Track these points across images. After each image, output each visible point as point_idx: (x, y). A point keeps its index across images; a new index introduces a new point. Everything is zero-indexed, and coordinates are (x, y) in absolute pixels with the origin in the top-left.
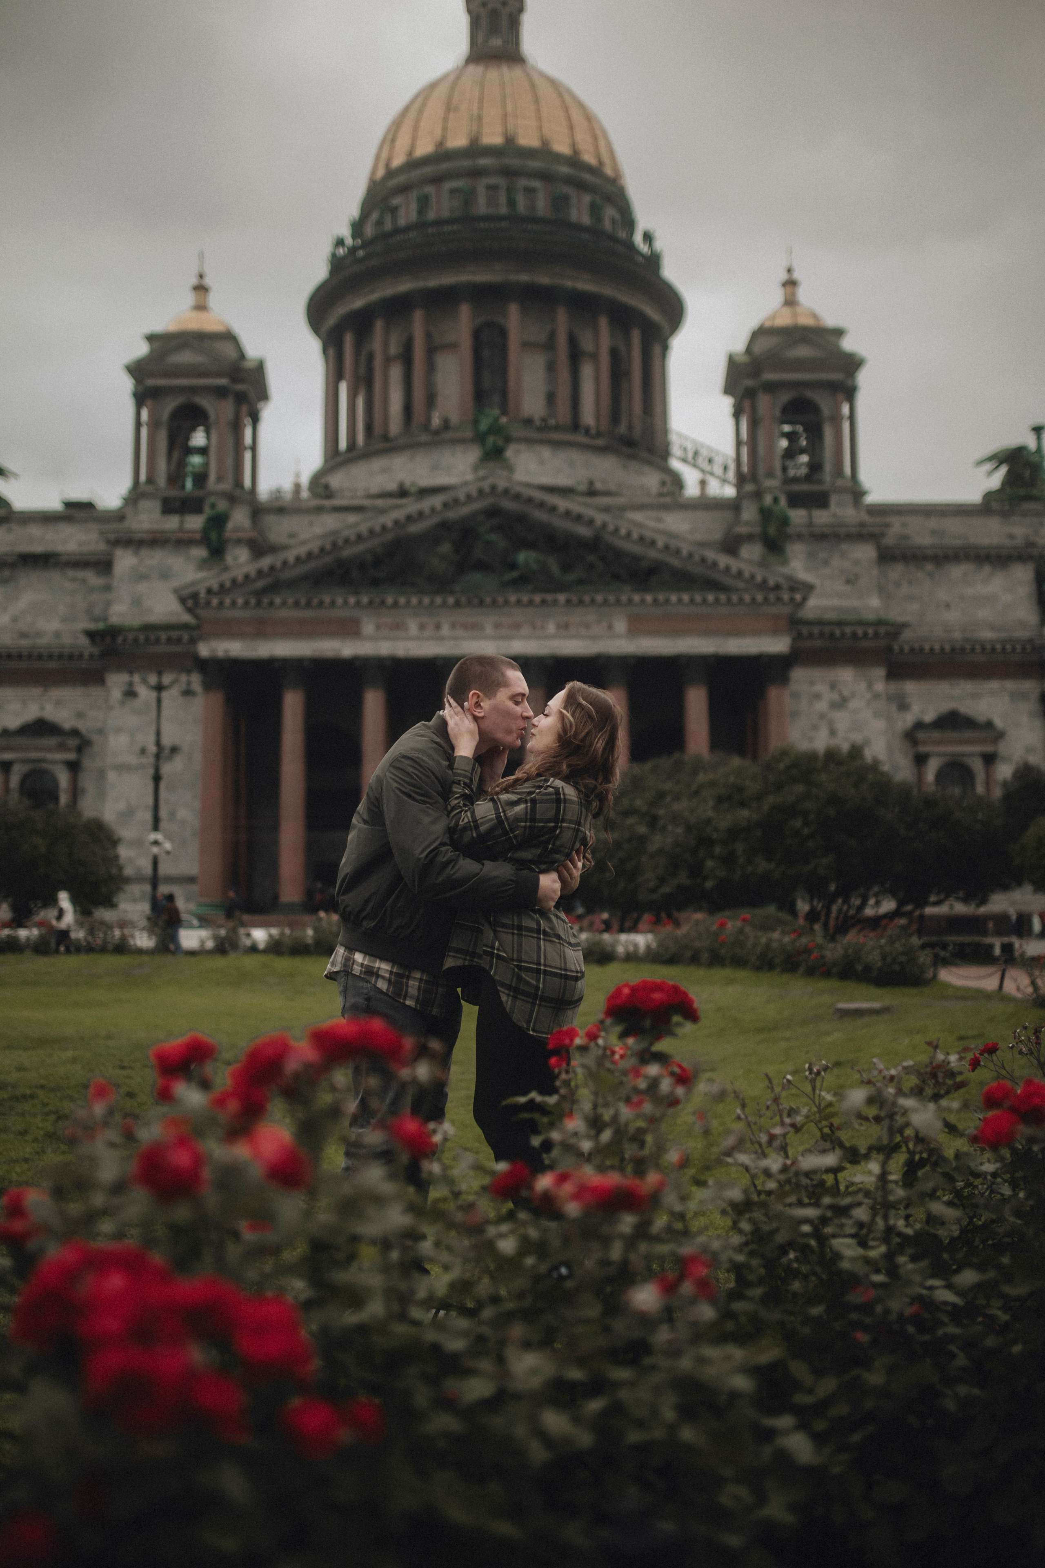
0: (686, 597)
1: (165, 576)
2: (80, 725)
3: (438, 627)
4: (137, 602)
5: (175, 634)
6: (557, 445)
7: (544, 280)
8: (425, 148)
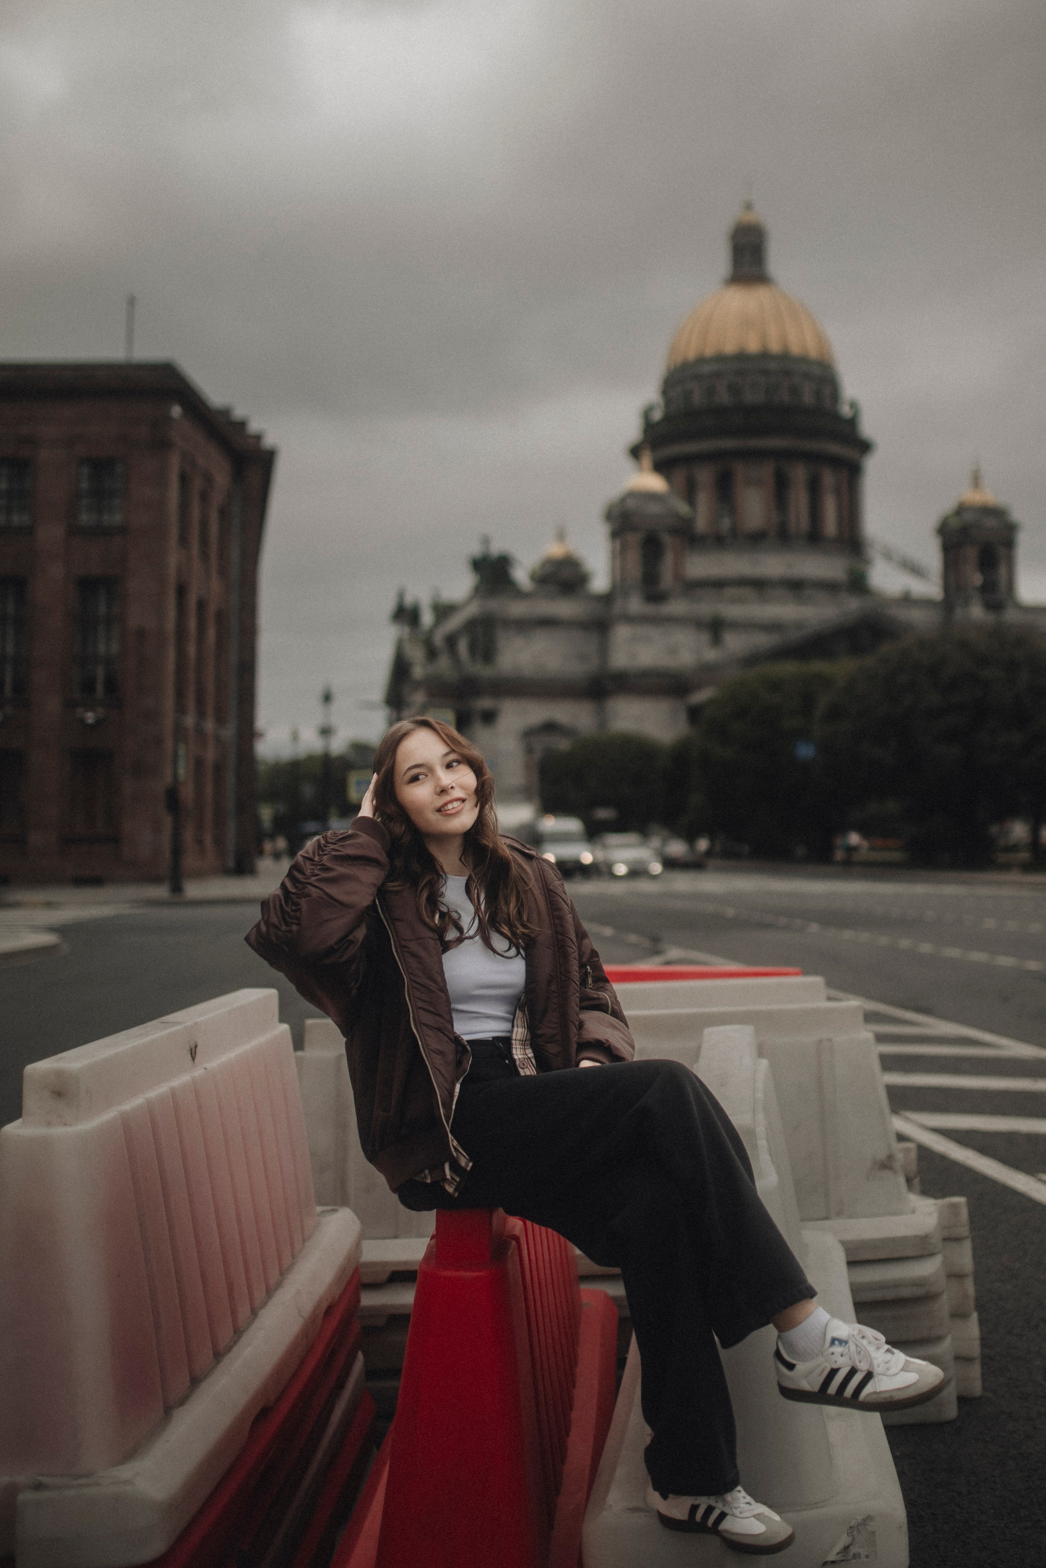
1: (648, 640)
4: (631, 654)
6: (827, 553)
7: (818, 448)
8: (731, 348)
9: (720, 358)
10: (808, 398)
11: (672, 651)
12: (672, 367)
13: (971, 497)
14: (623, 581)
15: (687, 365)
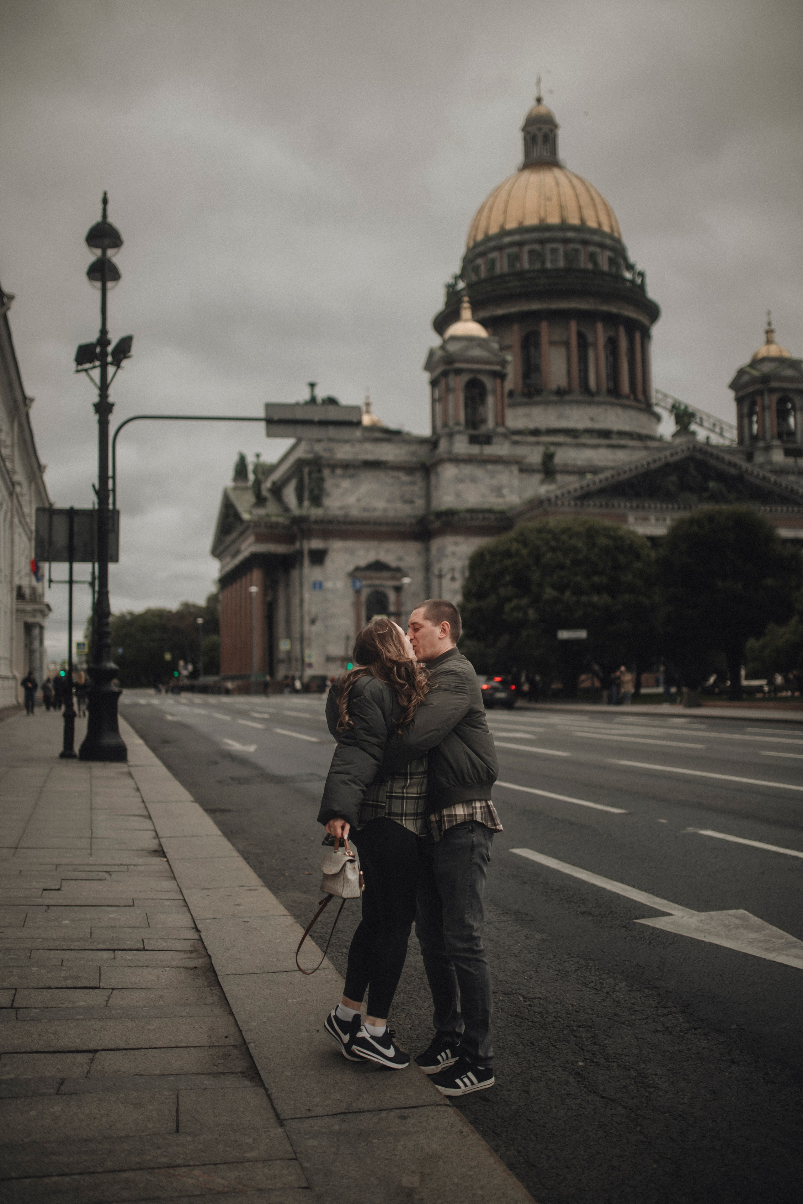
0: (785, 509)
1: (474, 480)
2: (402, 565)
3: (664, 520)
4: (458, 495)
5: (487, 515)
6: (624, 407)
7: (614, 310)
8: (531, 221)
9: (522, 230)
10: (605, 266)
11: (498, 491)
12: (472, 244)
13: (764, 351)
14: (445, 425)
15: (488, 238)
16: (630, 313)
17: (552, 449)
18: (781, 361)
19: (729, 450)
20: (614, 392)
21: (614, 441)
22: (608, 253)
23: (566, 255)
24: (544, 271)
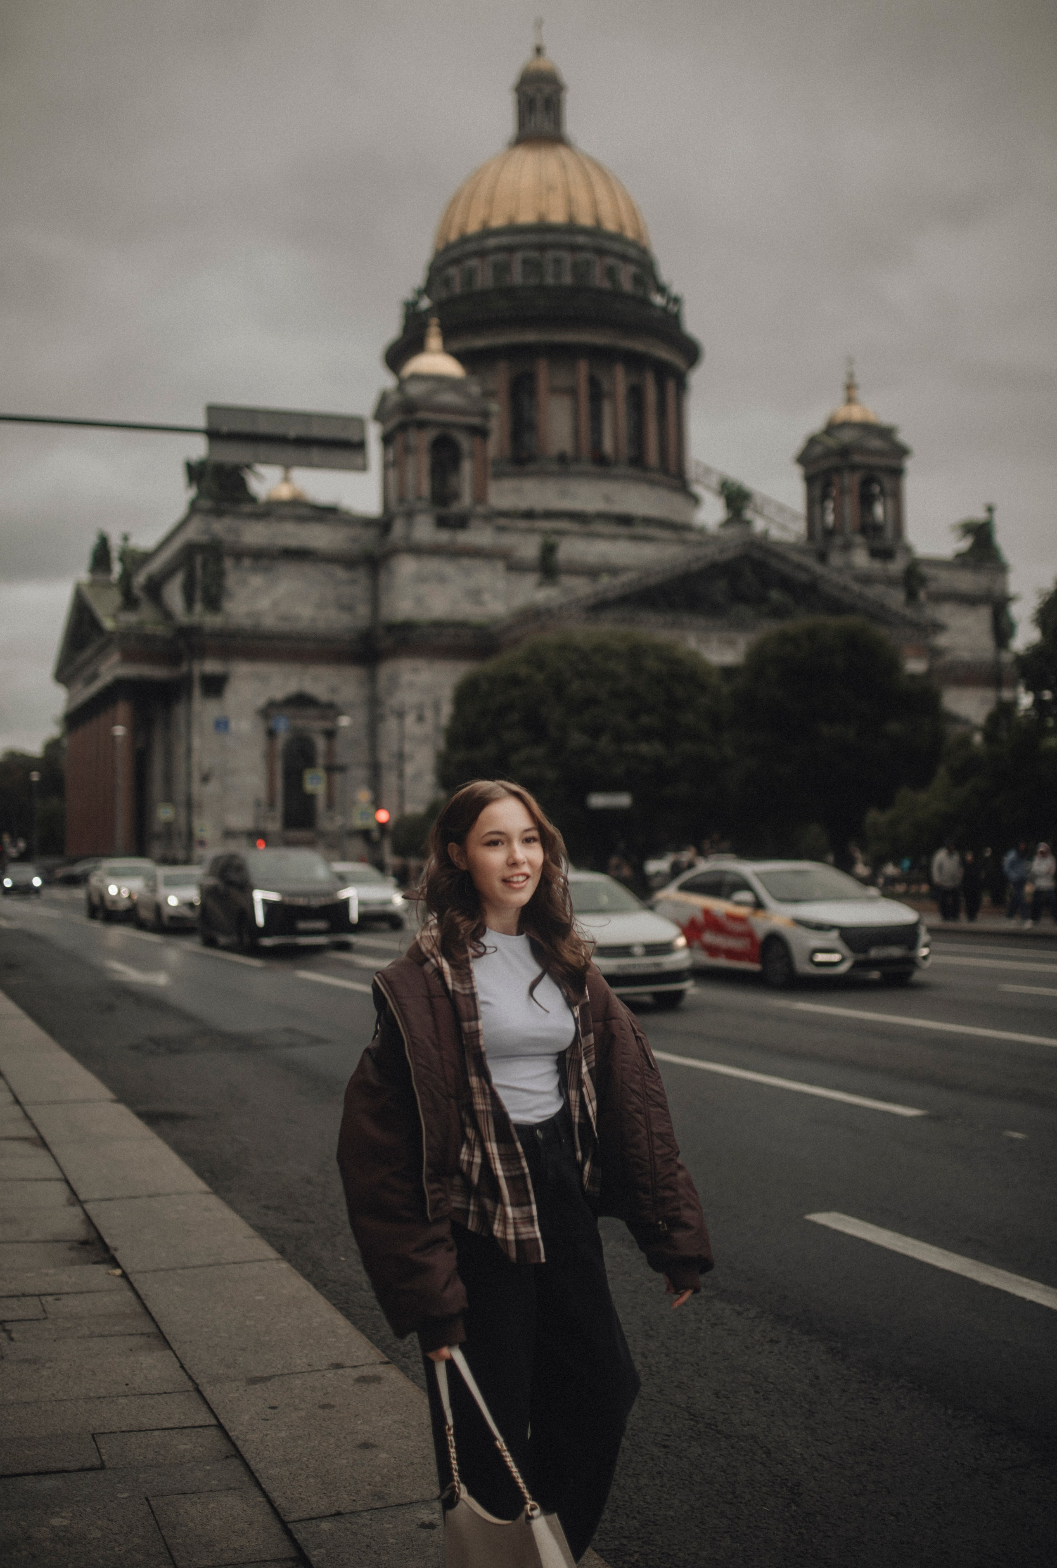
1: (442, 579)
2: (338, 699)
4: (418, 600)
5: (460, 630)
6: (652, 483)
7: (640, 347)
8: (527, 217)
9: (513, 229)
10: (627, 286)
11: (475, 595)
12: (441, 246)
13: (844, 413)
14: (402, 499)
15: (464, 239)
16: (663, 353)
17: (554, 539)
18: (868, 428)
19: (793, 547)
20: (638, 461)
21: (640, 530)
22: (632, 269)
23: (575, 266)
24: (542, 288)
